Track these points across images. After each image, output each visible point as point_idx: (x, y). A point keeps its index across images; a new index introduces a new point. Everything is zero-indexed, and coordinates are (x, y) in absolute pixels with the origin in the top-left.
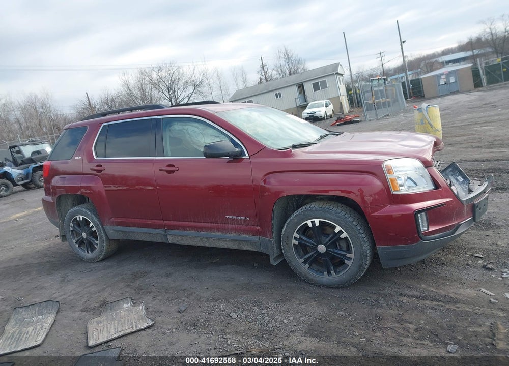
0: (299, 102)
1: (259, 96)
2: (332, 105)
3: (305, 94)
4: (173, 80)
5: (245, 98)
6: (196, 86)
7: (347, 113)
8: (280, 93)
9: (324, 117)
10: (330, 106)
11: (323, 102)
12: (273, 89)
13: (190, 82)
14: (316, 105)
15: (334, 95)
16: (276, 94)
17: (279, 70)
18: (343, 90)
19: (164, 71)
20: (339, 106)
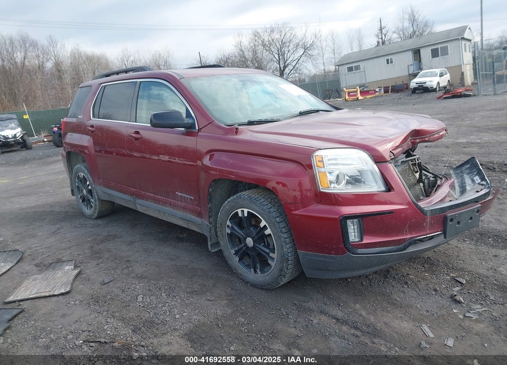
0: (412, 70)
1: (368, 61)
2: (448, 75)
3: (420, 61)
4: (284, 41)
5: (352, 63)
6: (306, 49)
7: (470, 84)
8: (391, 59)
9: (436, 88)
10: (445, 76)
11: (438, 71)
12: (385, 54)
13: (300, 44)
14: (429, 73)
15: (456, 63)
16: (388, 60)
17: (401, 33)
18: (468, 57)
19: (275, 32)
20: (460, 77)
